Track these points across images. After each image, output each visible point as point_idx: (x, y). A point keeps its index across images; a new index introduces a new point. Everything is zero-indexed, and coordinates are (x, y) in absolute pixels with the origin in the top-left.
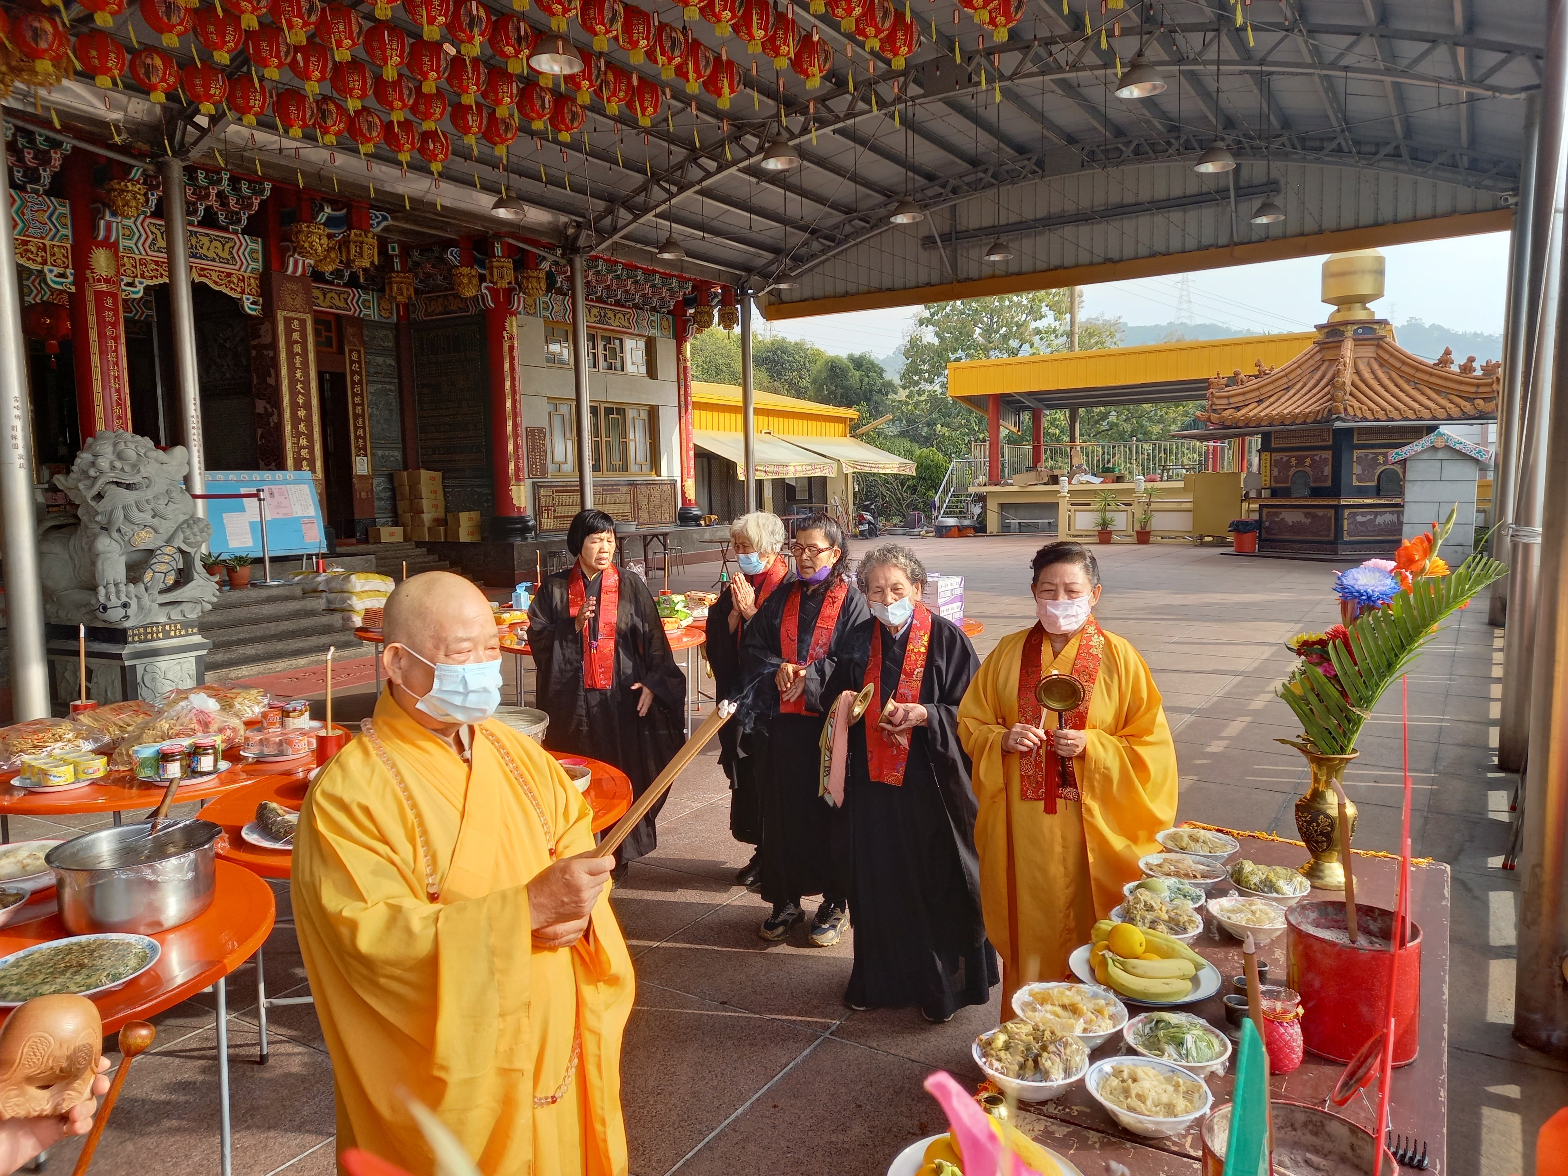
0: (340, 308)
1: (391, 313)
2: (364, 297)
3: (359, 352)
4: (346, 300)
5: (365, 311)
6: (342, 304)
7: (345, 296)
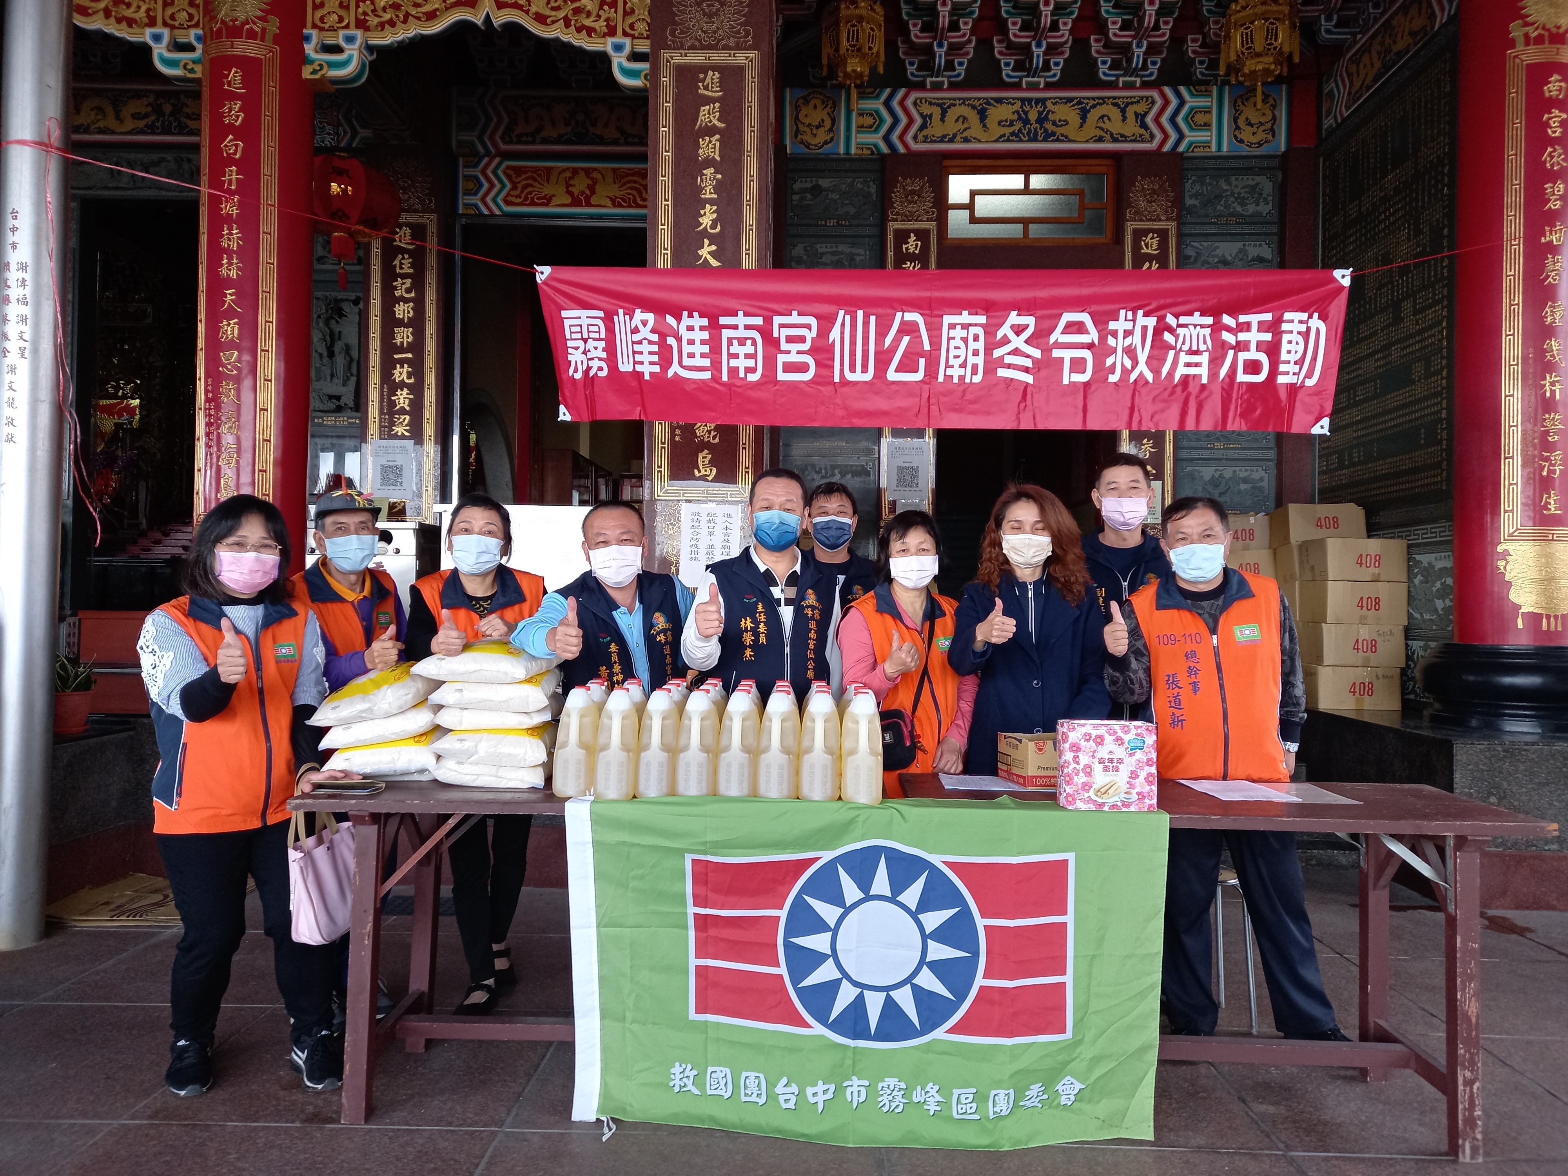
0: (1124, 138)
1: (1272, 131)
2: (1191, 102)
3: (1163, 234)
4: (1141, 118)
5: (1191, 137)
6: (1131, 128)
7: (1140, 108)
